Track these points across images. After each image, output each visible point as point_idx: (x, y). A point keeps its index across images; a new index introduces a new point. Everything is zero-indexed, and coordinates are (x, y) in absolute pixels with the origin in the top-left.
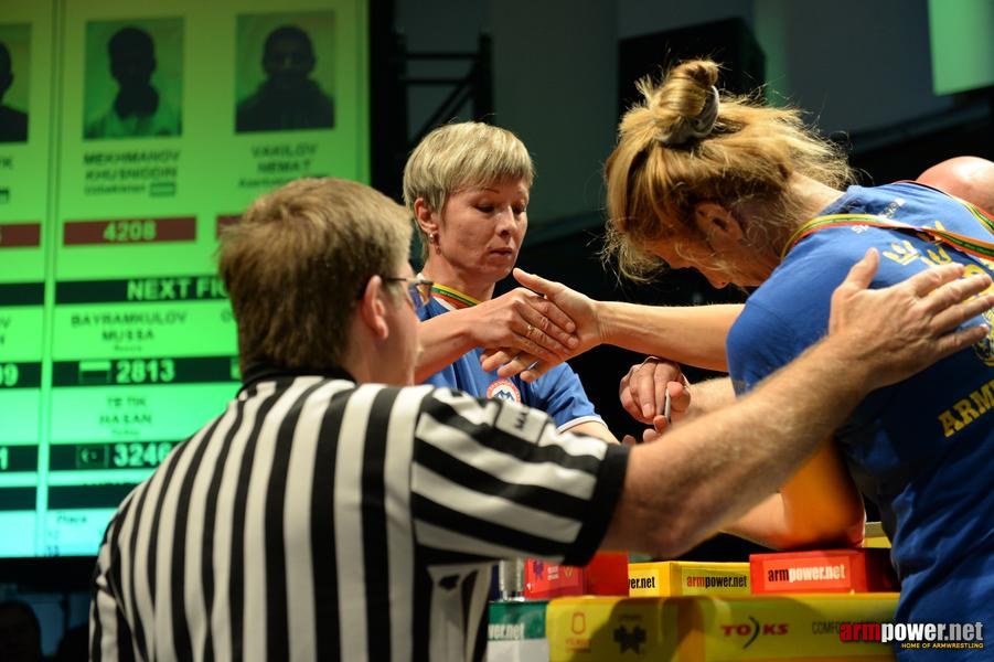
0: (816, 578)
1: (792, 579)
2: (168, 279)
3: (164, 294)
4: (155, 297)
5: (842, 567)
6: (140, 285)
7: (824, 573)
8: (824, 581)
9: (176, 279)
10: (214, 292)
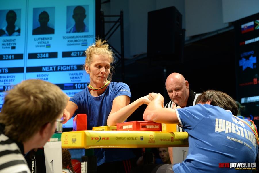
0: (127, 128)
2: (51, 66)
3: (50, 70)
4: (48, 70)
5: (132, 125)
6: (45, 68)
7: (129, 127)
9: (53, 66)
10: (61, 69)
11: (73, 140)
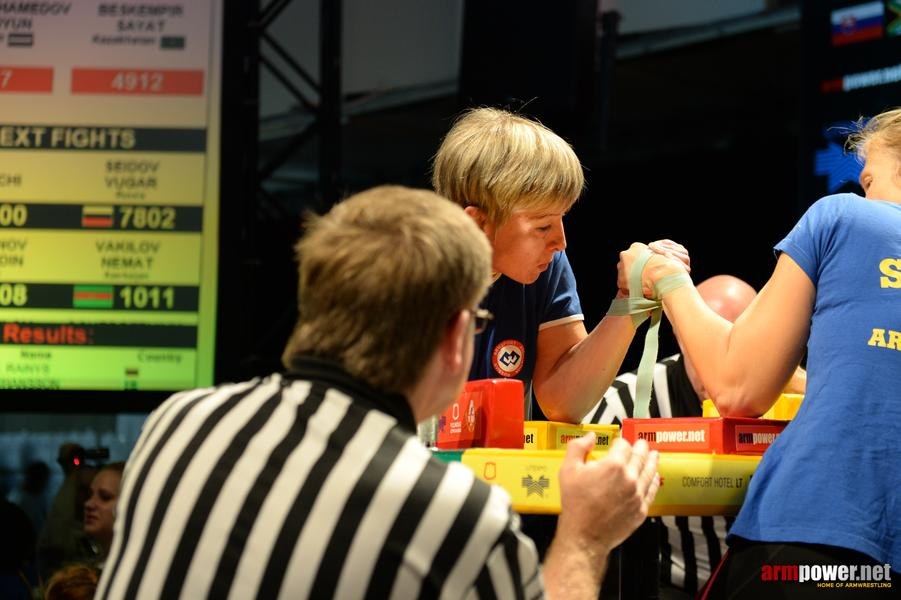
0: (679, 440)
1: (659, 440)
5: (703, 432)
7: (687, 437)
8: (686, 443)
11: (527, 482)
